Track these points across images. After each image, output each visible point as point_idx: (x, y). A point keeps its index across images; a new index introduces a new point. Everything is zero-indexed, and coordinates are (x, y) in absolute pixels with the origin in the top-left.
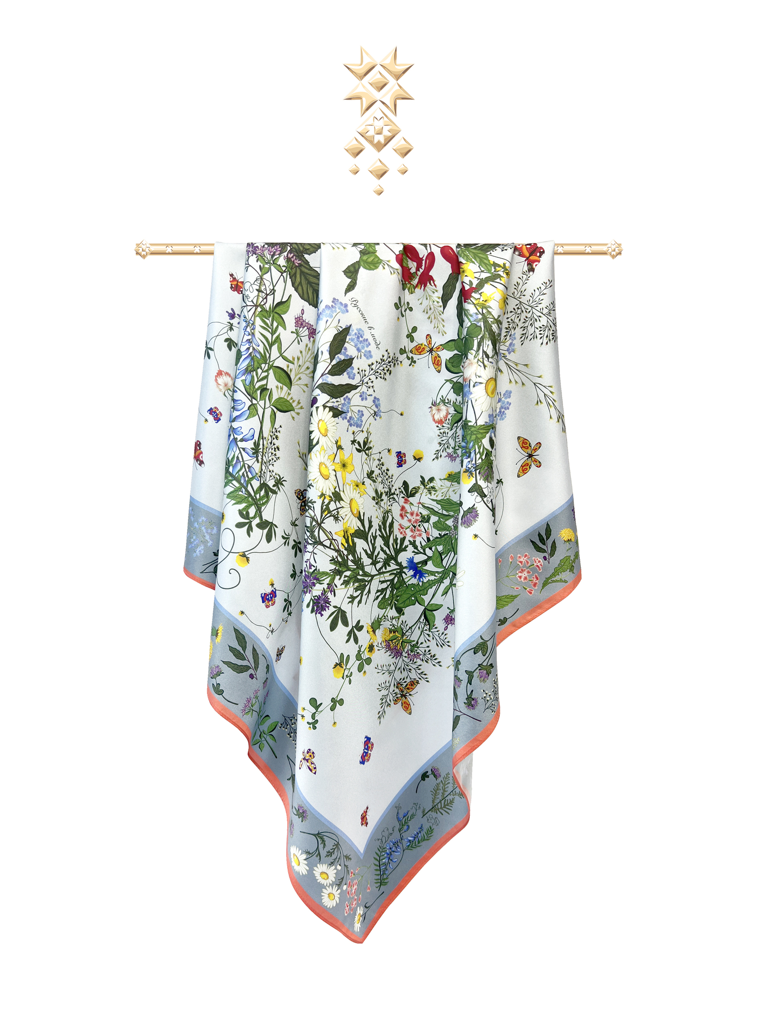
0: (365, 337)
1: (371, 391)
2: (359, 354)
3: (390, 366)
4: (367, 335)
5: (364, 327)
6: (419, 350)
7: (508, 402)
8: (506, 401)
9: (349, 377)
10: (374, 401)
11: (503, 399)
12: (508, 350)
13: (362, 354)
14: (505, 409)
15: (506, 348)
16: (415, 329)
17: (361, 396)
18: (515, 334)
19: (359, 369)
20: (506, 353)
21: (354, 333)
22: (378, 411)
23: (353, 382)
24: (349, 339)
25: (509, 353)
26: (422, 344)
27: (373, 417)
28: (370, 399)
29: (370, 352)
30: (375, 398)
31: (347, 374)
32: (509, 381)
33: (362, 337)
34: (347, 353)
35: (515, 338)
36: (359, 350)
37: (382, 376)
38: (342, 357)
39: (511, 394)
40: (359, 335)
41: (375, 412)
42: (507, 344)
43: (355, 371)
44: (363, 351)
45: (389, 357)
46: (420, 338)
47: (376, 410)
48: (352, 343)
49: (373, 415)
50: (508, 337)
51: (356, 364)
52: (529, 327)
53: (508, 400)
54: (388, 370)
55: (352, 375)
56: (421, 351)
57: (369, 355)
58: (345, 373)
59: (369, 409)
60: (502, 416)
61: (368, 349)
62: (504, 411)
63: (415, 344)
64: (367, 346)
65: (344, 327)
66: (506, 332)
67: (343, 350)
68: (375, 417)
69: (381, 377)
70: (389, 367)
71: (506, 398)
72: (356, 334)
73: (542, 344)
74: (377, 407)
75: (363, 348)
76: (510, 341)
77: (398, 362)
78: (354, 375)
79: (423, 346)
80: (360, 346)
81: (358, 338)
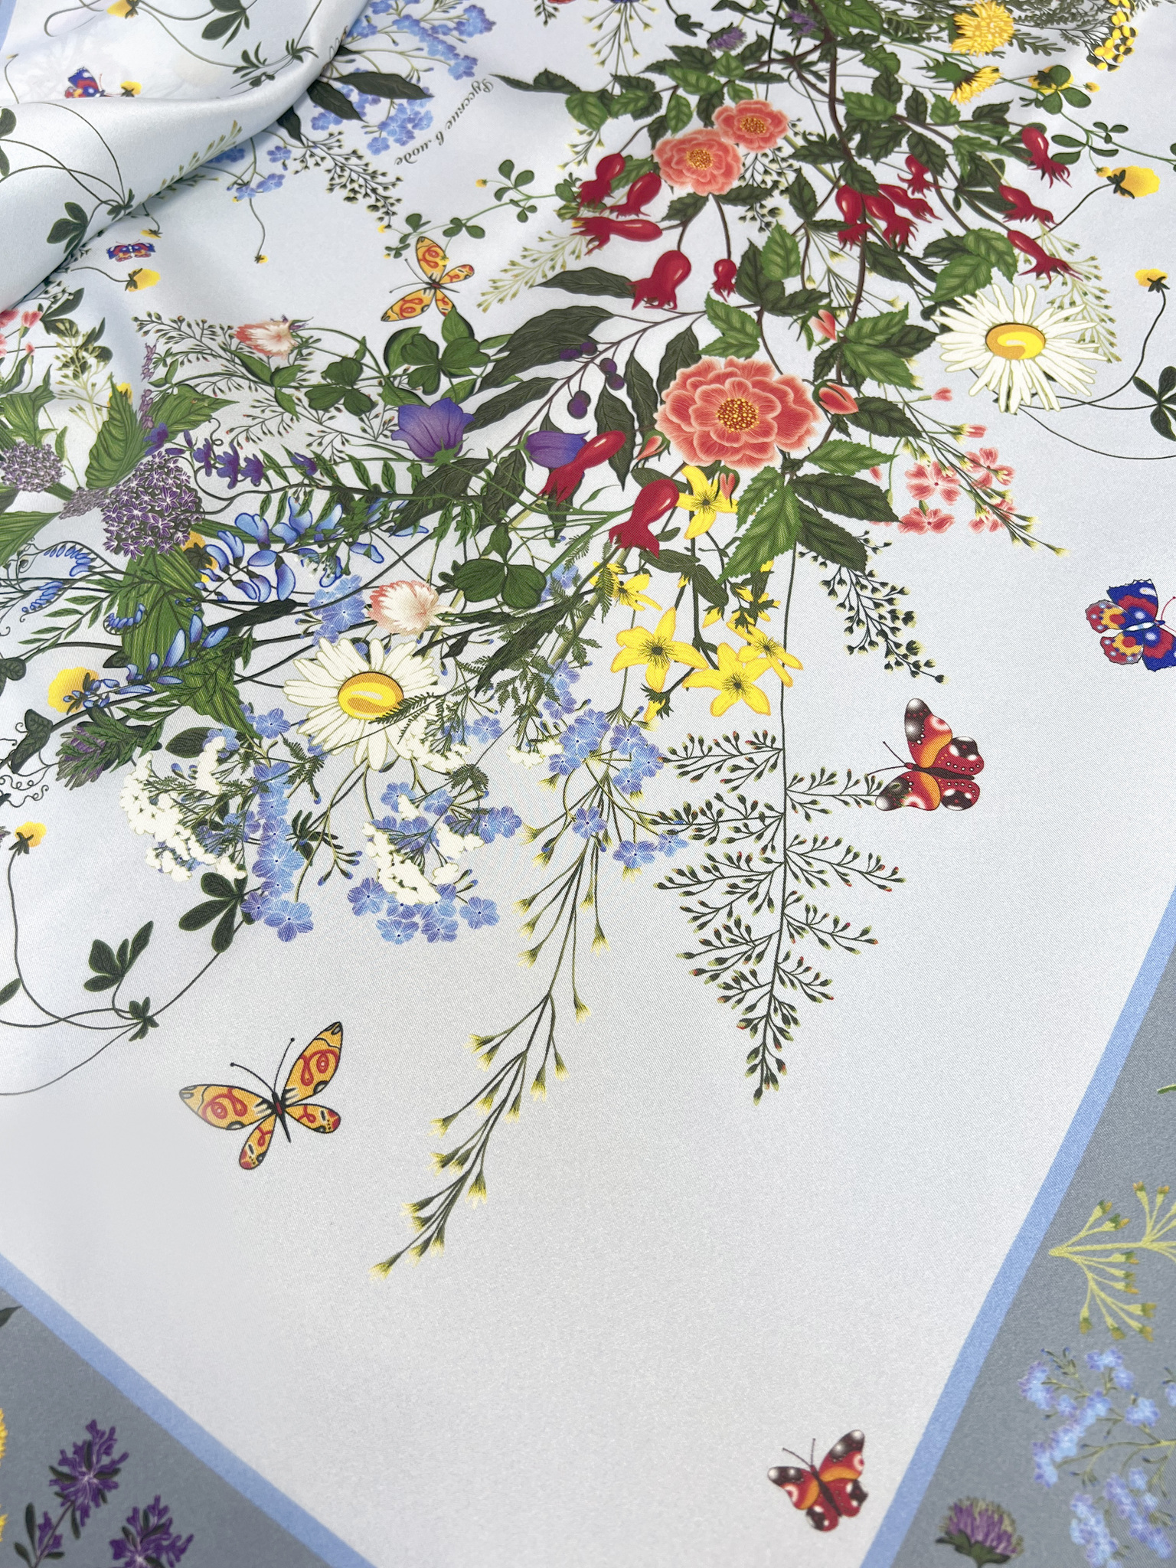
0: (416, 132)
1: (293, 165)
2: (376, 129)
3: (366, 195)
4: (421, 136)
5: (438, 125)
6: (430, 254)
7: (453, 927)
8: (457, 917)
9: (314, 119)
10: (272, 176)
11: (457, 904)
12: (624, 845)
13: (376, 135)
14: (427, 928)
15: (627, 836)
16: (477, 232)
17: (278, 148)
18: (684, 844)
19: (340, 133)
20: (613, 846)
21: (417, 108)
22: (252, 190)
23: (306, 128)
24: (401, 105)
25: (618, 856)
26: (444, 258)
27: (235, 183)
28: (277, 167)
29: (387, 147)
30: (281, 177)
31: (322, 115)
32: (528, 896)
33: (414, 127)
34: (367, 105)
35: (670, 852)
36: (383, 126)
37: (337, 181)
38: (354, 96)
39: (485, 927)
40: (417, 121)
41: (247, 184)
42: (643, 835)
43: (333, 128)
44: (384, 134)
45: (386, 188)
46: (460, 250)
47: (253, 185)
48: (393, 112)
49: (240, 182)
50: (663, 828)
51: (350, 126)
52: (722, 885)
53: (463, 924)
54: (353, 190)
55: (321, 123)
56: (427, 262)
57: (378, 146)
58: (320, 110)
59: (251, 170)
60: (398, 924)
61: (391, 141)
62: (414, 925)
63: (442, 240)
64: (397, 141)
65: (421, 85)
66: (677, 814)
67: (370, 97)
68: (236, 186)
69: (332, 179)
70: (363, 191)
71: (465, 913)
72: (417, 113)
73: (690, 956)
74: (261, 185)
75: (392, 133)
76: (655, 840)
77: (386, 218)
78: (323, 128)
79: (441, 263)
80: (394, 126)
81: (410, 120)
